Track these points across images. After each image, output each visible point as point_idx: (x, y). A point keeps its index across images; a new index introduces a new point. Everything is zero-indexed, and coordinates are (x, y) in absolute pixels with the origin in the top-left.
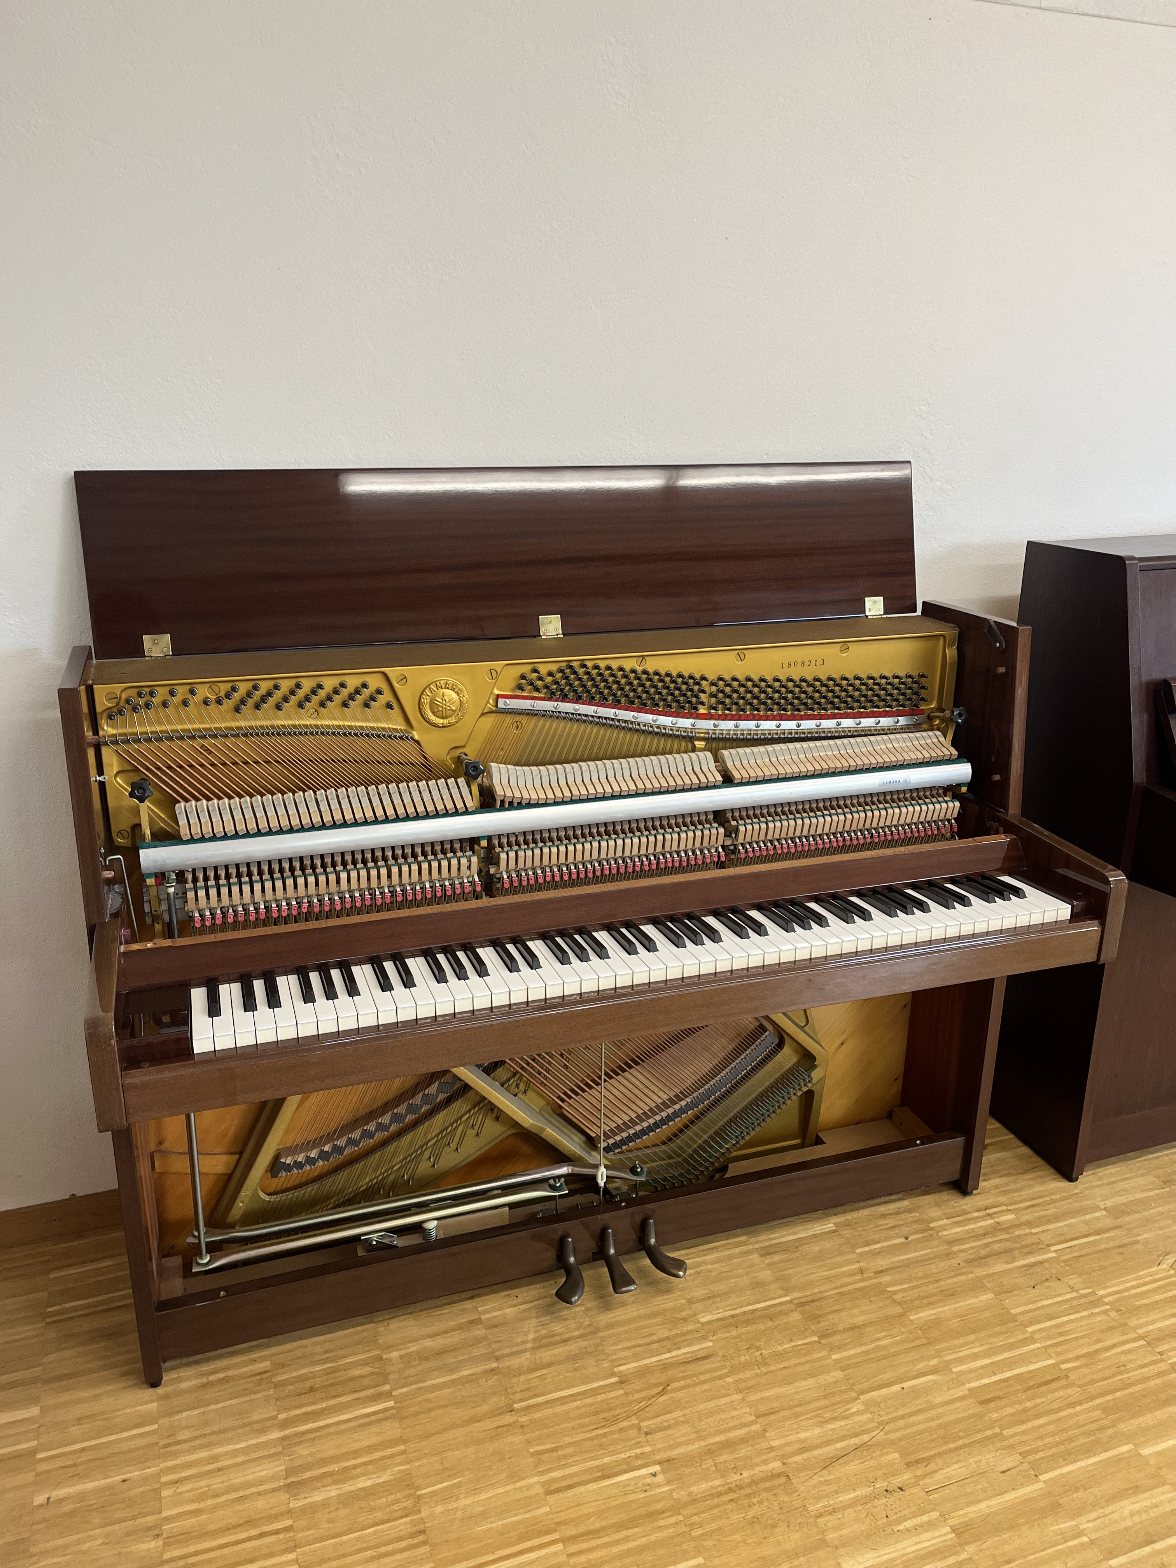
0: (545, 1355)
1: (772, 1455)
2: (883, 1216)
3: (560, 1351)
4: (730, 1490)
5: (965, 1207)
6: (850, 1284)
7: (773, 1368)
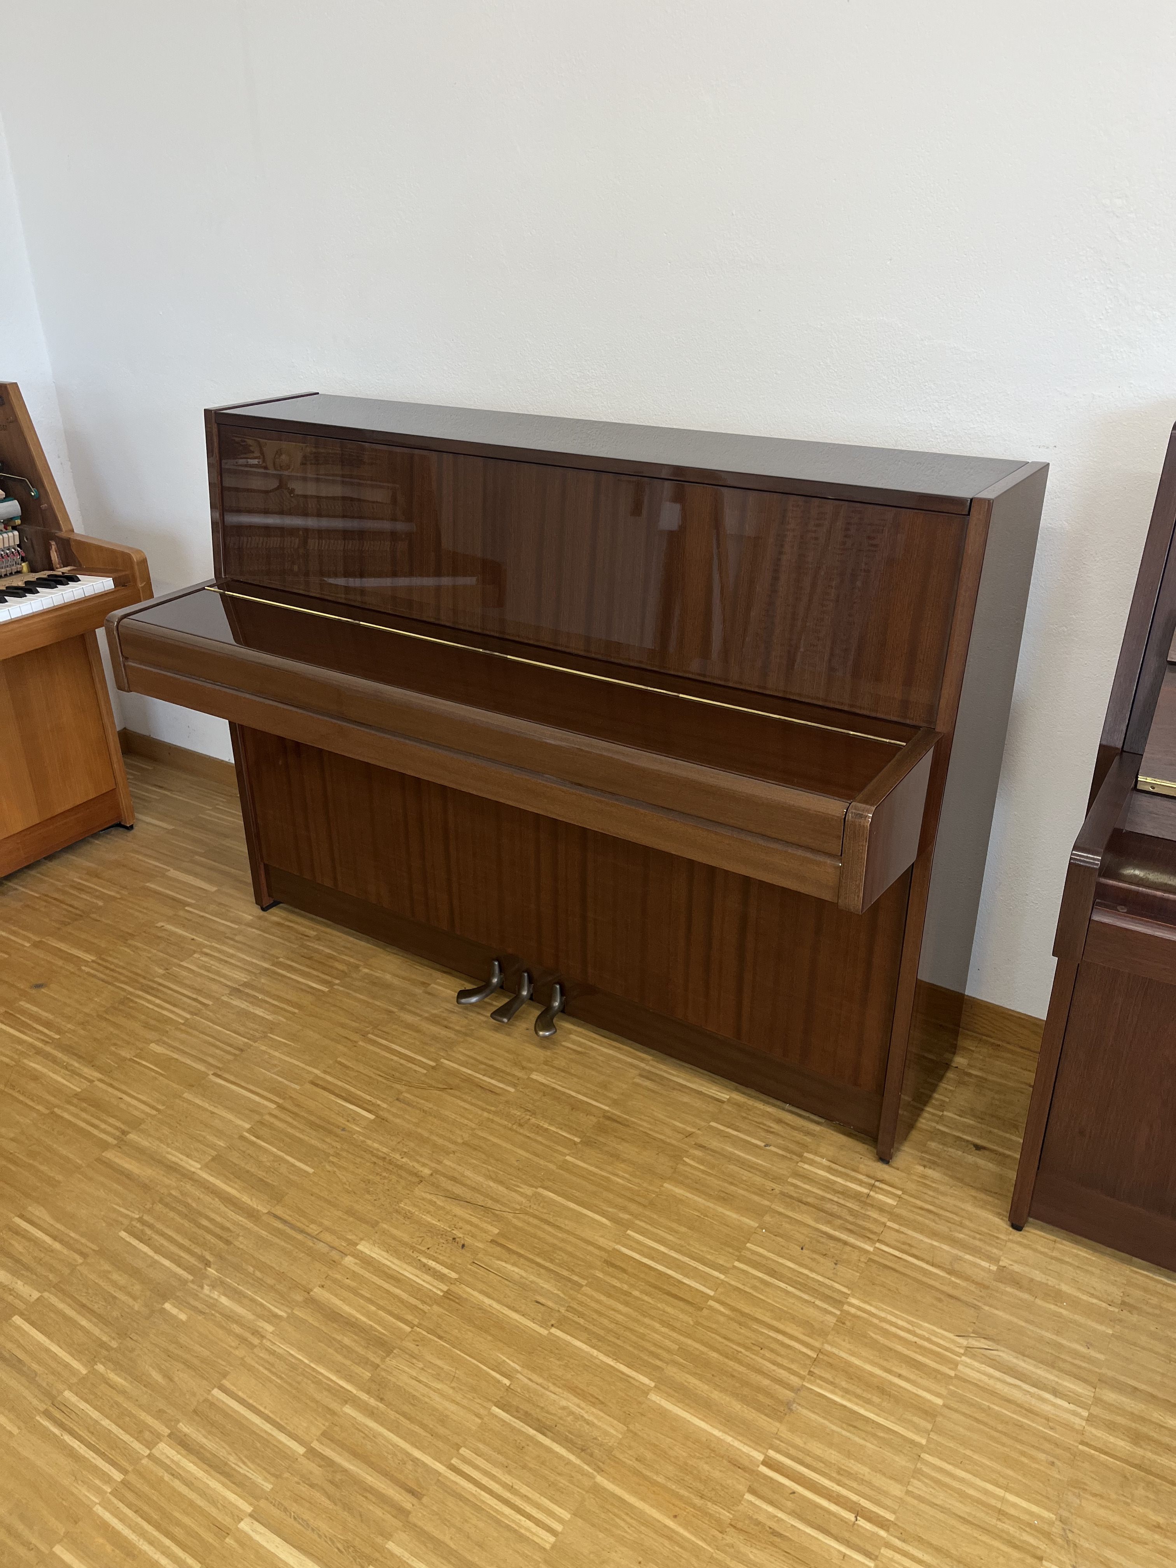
0: (425, 1025)
1: (435, 1166)
3: (435, 1029)
4: (385, 1159)
5: (862, 1166)
6: (665, 1135)
7: (521, 1131)
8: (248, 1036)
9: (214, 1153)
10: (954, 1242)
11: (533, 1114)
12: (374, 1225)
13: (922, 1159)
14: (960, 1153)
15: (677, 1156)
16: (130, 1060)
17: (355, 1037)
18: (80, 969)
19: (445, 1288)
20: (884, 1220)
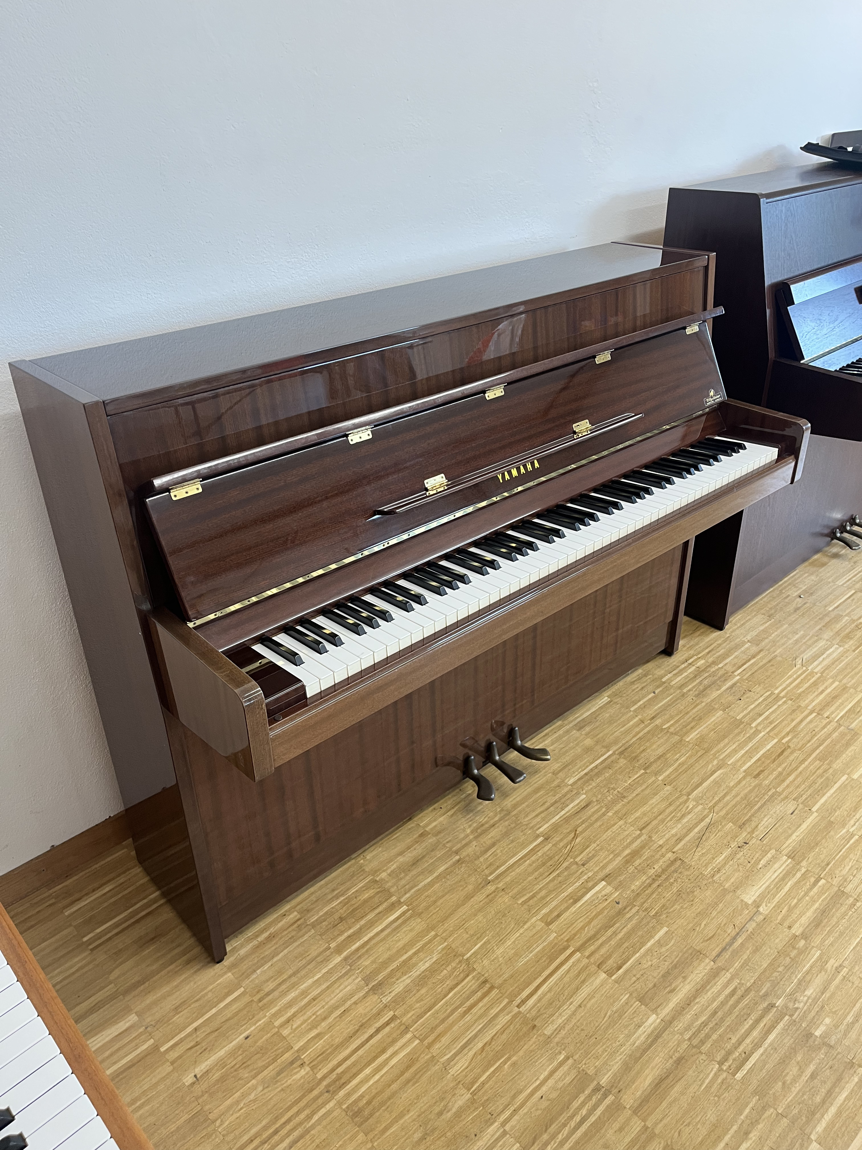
0: (487, 839)
1: (664, 850)
2: (633, 683)
3: (494, 833)
4: (654, 880)
6: (641, 731)
7: (630, 797)
10: (732, 650)
11: (612, 788)
15: (661, 730)
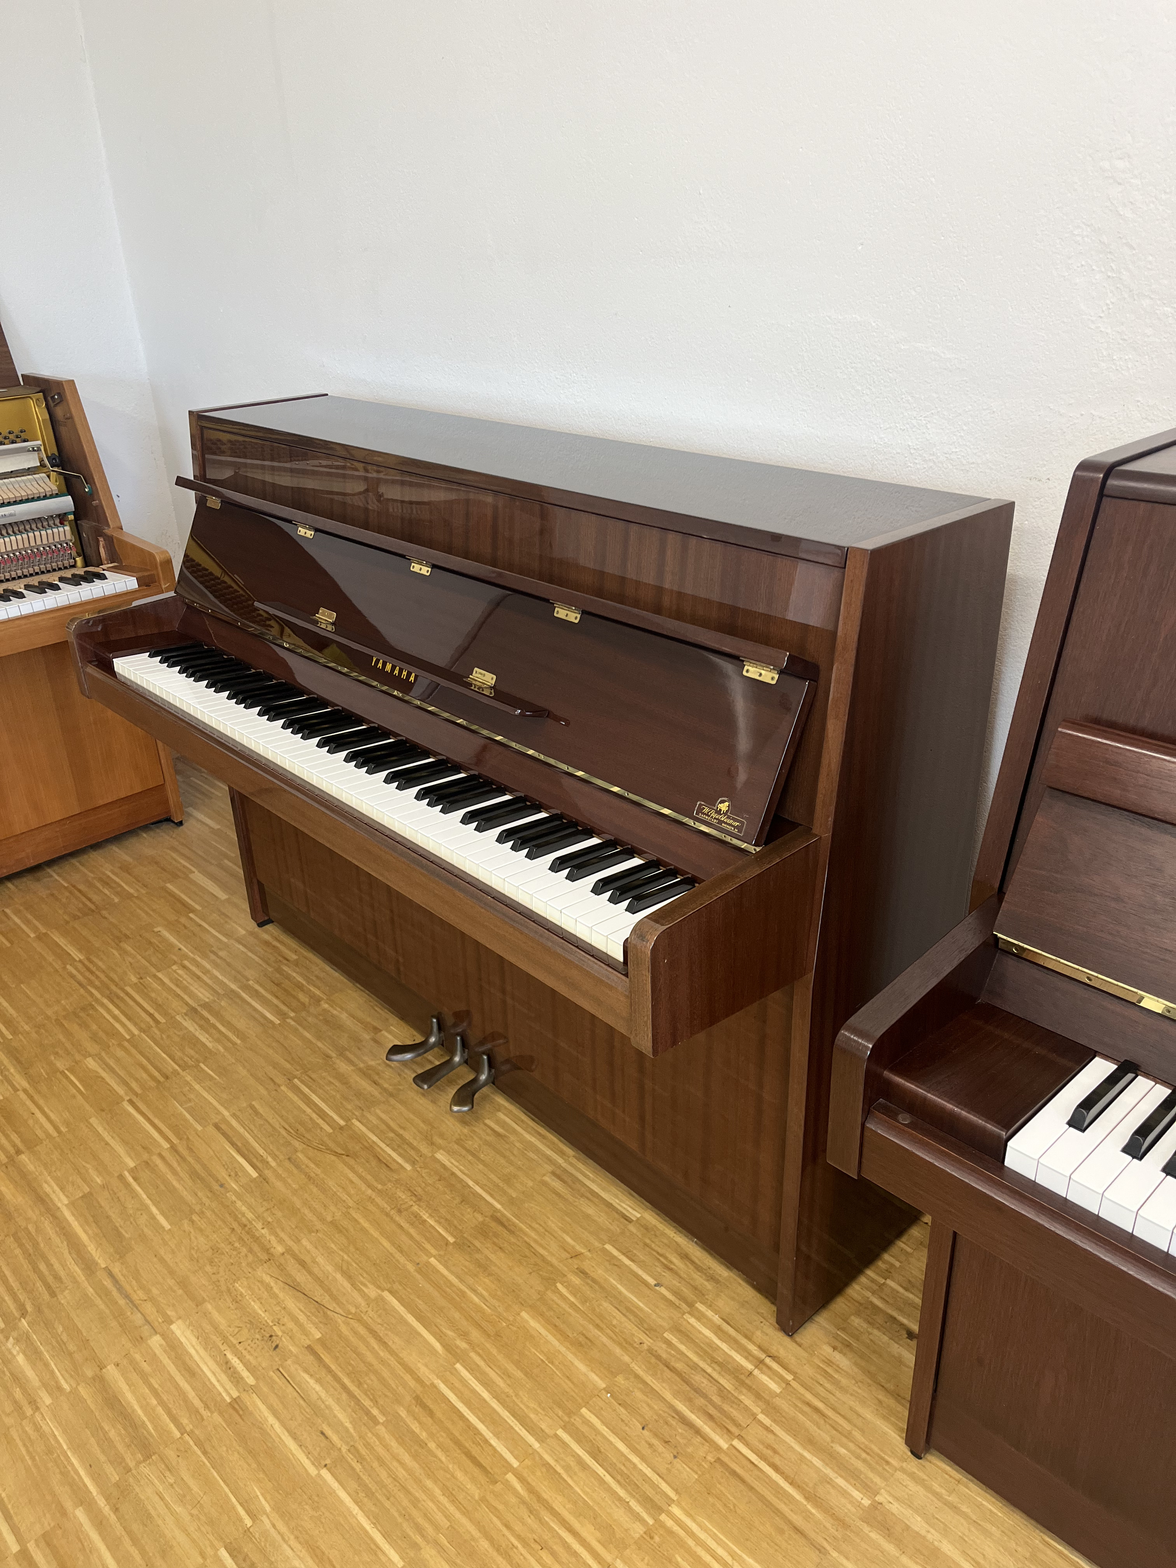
1: (290, 1243)
5: (758, 1333)
6: (548, 1251)
7: (397, 1218)
8: (181, 1062)
9: (87, 1189)
10: (831, 1457)
11: (419, 1199)
12: (199, 1303)
13: (836, 1337)
14: (885, 1338)
15: (551, 1278)
16: (62, 1073)
17: (280, 1079)
18: (65, 968)
19: (235, 1394)
20: (756, 1410)
